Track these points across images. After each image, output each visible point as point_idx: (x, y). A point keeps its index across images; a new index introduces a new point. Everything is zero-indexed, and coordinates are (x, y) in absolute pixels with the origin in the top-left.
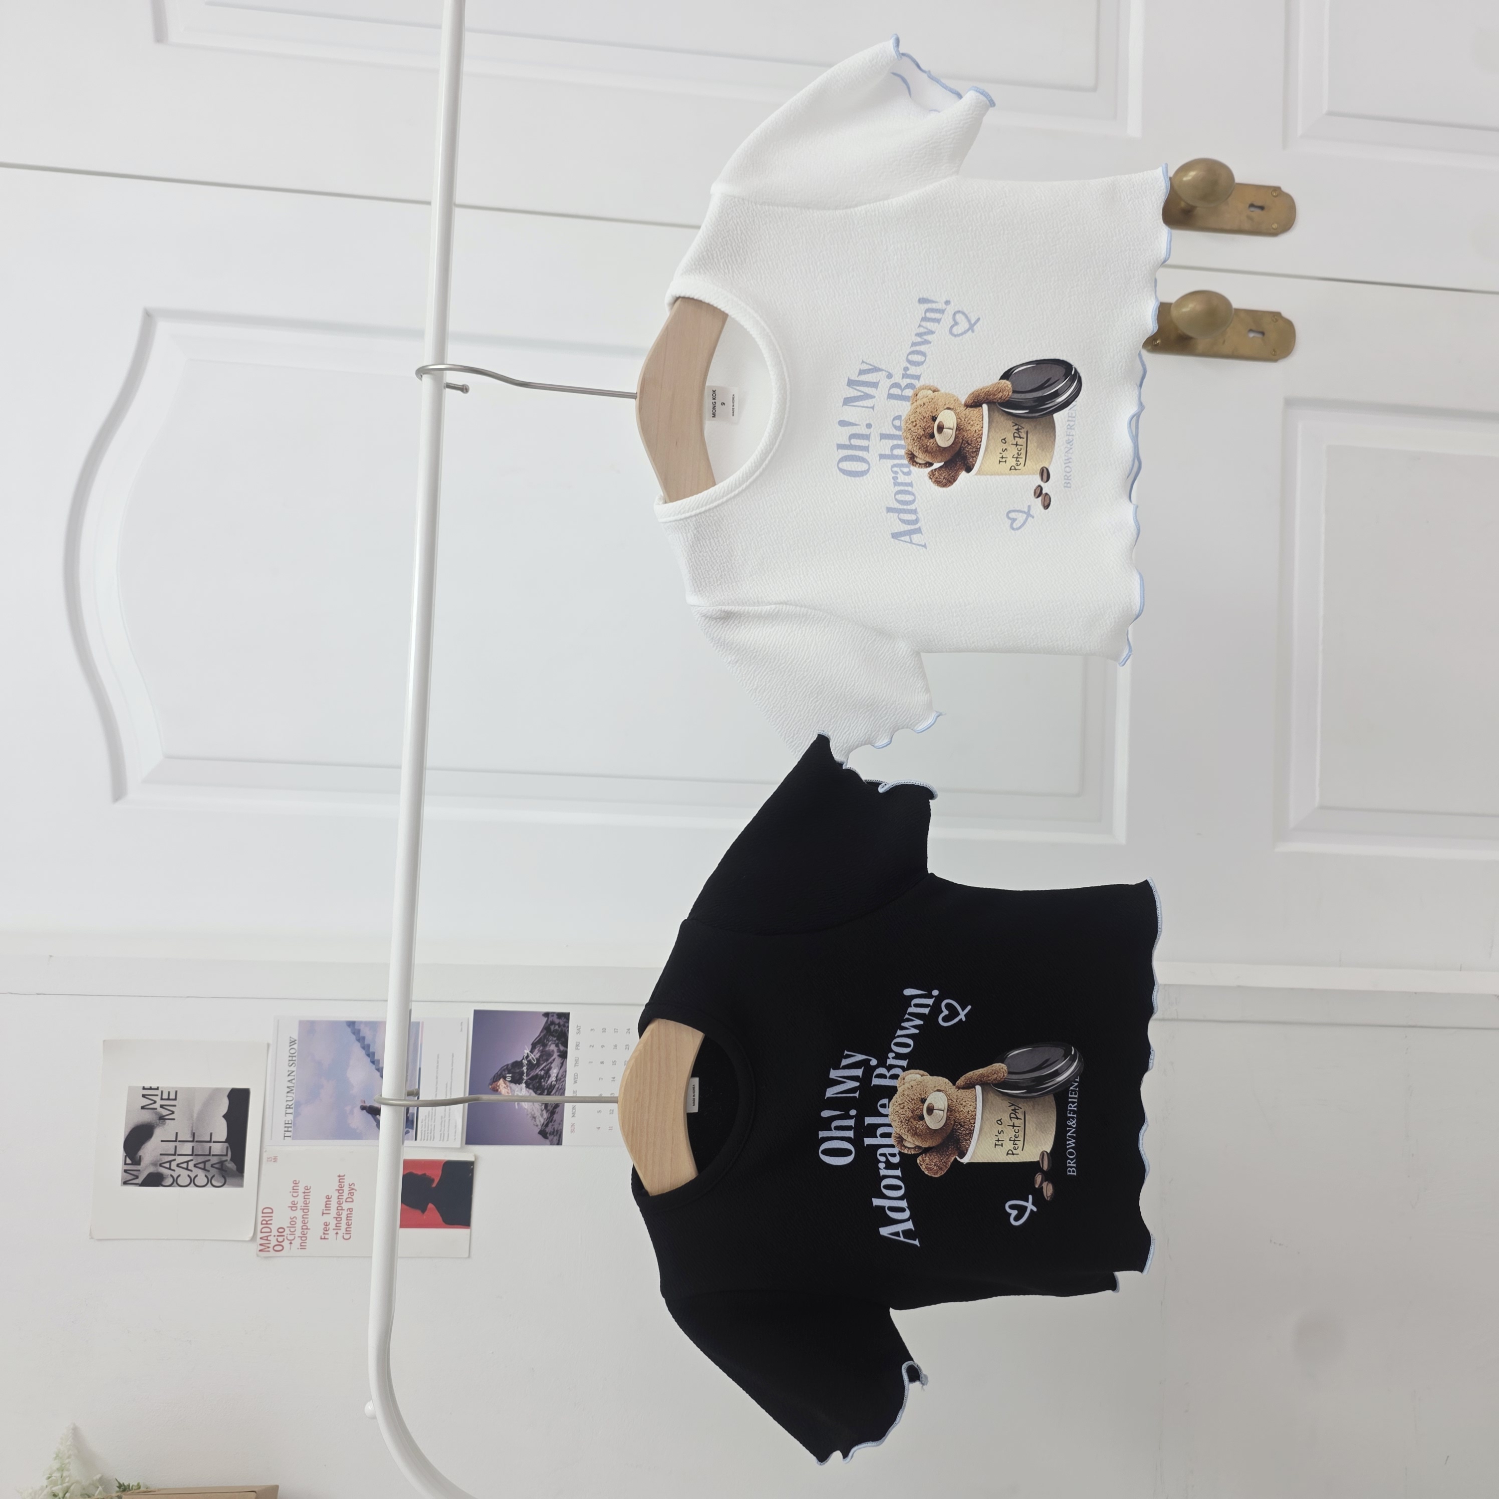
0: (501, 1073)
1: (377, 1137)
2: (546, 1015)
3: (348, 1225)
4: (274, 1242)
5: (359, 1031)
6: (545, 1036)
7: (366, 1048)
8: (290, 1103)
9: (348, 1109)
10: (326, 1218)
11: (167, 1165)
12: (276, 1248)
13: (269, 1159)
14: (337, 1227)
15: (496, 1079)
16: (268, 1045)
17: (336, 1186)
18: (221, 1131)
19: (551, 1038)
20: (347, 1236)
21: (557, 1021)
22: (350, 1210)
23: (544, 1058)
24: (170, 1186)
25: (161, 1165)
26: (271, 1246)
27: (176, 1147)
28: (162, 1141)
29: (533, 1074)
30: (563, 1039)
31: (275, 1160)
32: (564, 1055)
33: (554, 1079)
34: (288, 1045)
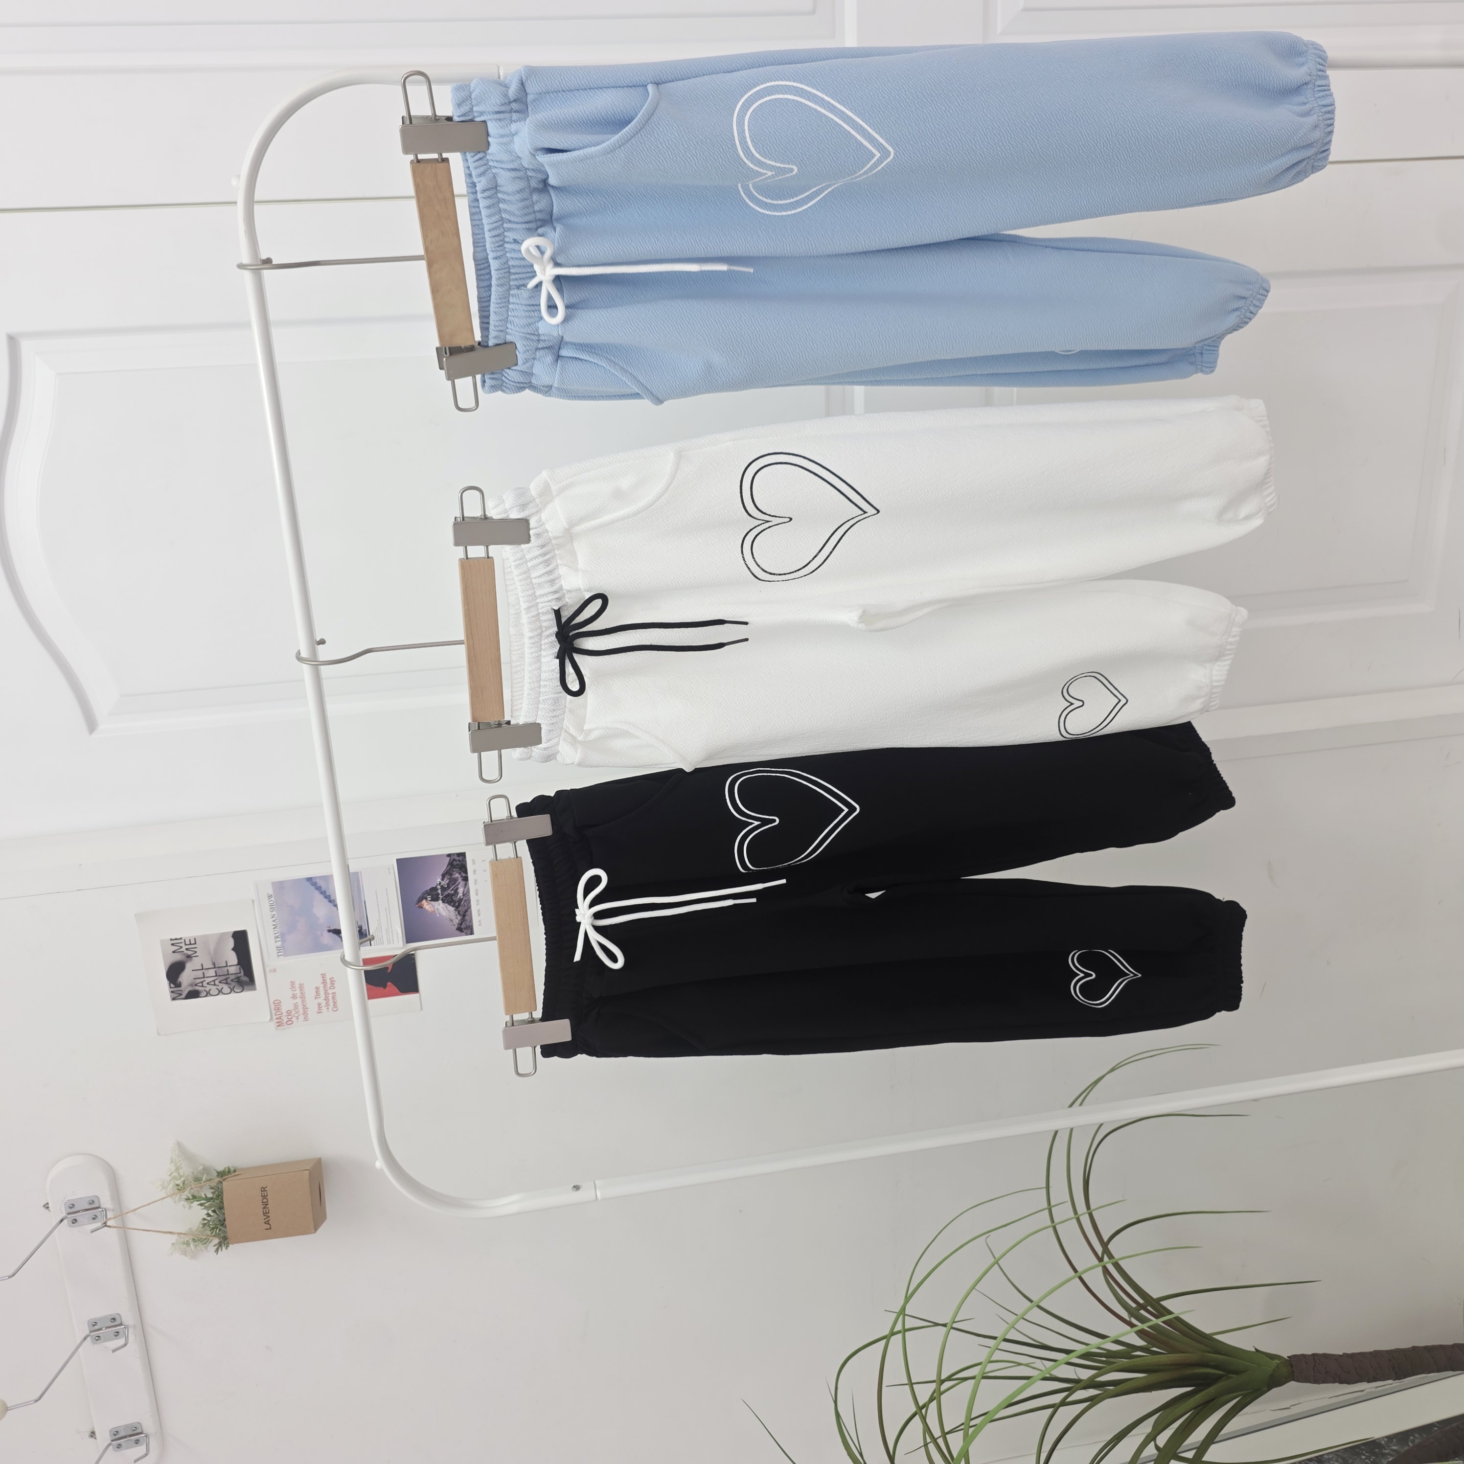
0: (423, 896)
1: (342, 947)
2: (449, 855)
3: (335, 1003)
4: (285, 1019)
5: (316, 883)
6: (450, 869)
7: (323, 893)
8: (277, 935)
9: (319, 933)
10: (319, 1001)
11: (201, 984)
12: (288, 1023)
13: (270, 971)
14: (327, 1004)
15: (420, 900)
16: (253, 901)
17: (321, 980)
18: (233, 958)
19: (454, 870)
20: (335, 1009)
21: (457, 858)
22: (334, 993)
23: (452, 882)
24: (206, 996)
25: (196, 985)
26: (285, 1022)
27: (203, 973)
28: (193, 970)
29: (446, 893)
30: (463, 868)
31: (275, 970)
32: (466, 879)
33: (462, 895)
34: (267, 898)
